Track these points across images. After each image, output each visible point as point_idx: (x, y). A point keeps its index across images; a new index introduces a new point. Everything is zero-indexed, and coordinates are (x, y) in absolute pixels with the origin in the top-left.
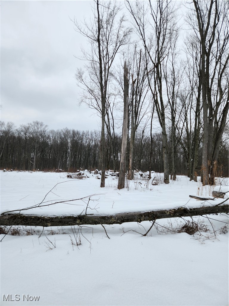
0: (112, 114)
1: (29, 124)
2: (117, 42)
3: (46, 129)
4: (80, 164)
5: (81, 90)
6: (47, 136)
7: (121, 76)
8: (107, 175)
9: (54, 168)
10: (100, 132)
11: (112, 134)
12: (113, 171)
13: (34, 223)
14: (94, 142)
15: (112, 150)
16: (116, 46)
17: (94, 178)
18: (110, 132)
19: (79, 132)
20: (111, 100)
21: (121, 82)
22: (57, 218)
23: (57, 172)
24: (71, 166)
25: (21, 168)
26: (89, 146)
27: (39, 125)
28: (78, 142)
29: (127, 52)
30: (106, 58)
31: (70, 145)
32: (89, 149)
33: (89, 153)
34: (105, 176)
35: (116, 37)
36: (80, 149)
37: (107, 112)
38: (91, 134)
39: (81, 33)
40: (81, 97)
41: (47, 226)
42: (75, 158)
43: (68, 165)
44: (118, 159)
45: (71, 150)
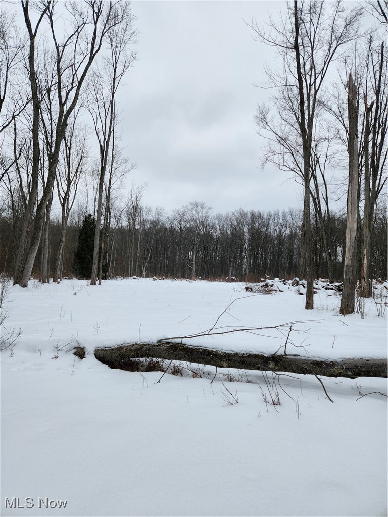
0: (323, 176)
1: (184, 208)
2: (331, 41)
3: (209, 213)
4: (265, 268)
5: (264, 140)
6: (211, 224)
7: (340, 102)
8: (316, 289)
9: (223, 276)
10: (300, 211)
11: (323, 214)
12: (327, 281)
13: (203, 359)
14: (288, 229)
15: (325, 243)
16: (330, 48)
17: (293, 292)
18: (320, 210)
19: (262, 215)
20: (320, 151)
21: (341, 114)
22: (236, 355)
23: (228, 281)
24: (250, 271)
25: (176, 275)
26: (281, 237)
27: (199, 208)
28: (261, 231)
29: (352, 54)
30: (311, 76)
31: (246, 236)
32: (280, 242)
33: (281, 249)
34: (314, 290)
35: (329, 33)
36: (263, 242)
37: (313, 174)
38: (284, 216)
39: (265, 41)
40: (264, 152)
41: (221, 366)
42: (256, 258)
43: (245, 270)
44: (336, 258)
45: (249, 246)
